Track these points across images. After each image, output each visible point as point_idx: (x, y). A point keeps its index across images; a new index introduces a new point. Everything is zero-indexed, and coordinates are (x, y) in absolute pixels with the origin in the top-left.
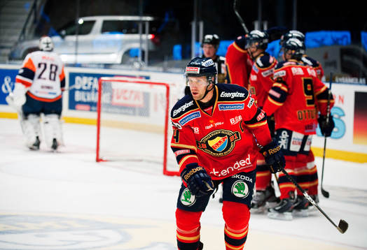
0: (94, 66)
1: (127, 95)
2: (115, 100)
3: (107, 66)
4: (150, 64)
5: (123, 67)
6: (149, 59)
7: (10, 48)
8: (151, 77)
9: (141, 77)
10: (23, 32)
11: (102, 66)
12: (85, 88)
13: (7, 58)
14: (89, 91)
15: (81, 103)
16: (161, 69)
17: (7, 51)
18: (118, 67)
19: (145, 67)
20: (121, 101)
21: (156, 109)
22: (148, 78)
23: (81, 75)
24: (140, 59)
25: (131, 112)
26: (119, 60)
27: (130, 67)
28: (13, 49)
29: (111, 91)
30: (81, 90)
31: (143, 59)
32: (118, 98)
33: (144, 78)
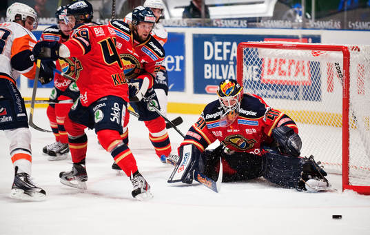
0: (231, 23)
1: (285, 67)
2: (266, 77)
3: (252, 22)
4: (318, 18)
5: (277, 23)
8: (323, 39)
9: (306, 38)
11: (244, 23)
12: (217, 58)
13: (97, 15)
14: (226, 63)
15: (212, 81)
16: (338, 25)
18: (268, 23)
19: (312, 23)
20: (276, 77)
21: (330, 89)
22: (317, 39)
23: (209, 38)
24: (303, 9)
25: (292, 94)
26: (271, 14)
27: (288, 24)
29: (260, 62)
30: (212, 62)
31: (308, 10)
32: (271, 72)
33: (310, 40)
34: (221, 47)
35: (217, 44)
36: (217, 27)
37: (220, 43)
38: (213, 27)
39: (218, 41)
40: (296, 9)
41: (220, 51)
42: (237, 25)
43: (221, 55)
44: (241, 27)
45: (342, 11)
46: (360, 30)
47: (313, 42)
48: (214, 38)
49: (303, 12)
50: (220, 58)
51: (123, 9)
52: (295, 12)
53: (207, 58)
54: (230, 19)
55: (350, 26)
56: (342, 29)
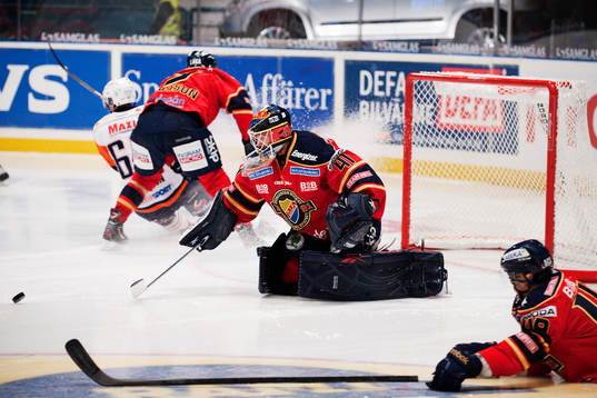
0: (398, 46)
1: (469, 108)
2: (443, 120)
3: (426, 45)
4: (515, 42)
5: (460, 48)
6: (515, 31)
7: (223, 10)
8: (521, 70)
9: (498, 69)
11: (415, 46)
12: (378, 93)
13: (216, 32)
14: (388, 100)
16: (541, 51)
17: (217, 18)
18: (448, 48)
19: (506, 48)
20: (457, 120)
21: (531, 138)
22: (513, 70)
23: (368, 65)
24: (495, 30)
25: (478, 144)
26: (451, 35)
27: (475, 49)
28: (228, 14)
29: (436, 100)
30: (371, 98)
31: (502, 31)
32: (450, 113)
33: (504, 72)
34: (383, 79)
35: (378, 74)
36: (378, 51)
37: (382, 73)
38: (373, 51)
39: (379, 69)
40: (486, 29)
41: (381, 83)
42: (405, 49)
43: (382, 88)
44: (411, 52)
45: (548, 34)
46: (571, 59)
47: (508, 74)
48: (374, 67)
49: (496, 34)
50: (381, 94)
51: (251, 24)
52: (485, 33)
53: (363, 92)
54: (396, 41)
55: (558, 55)
56: (547, 58)
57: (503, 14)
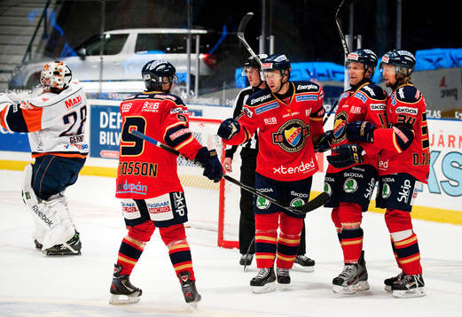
4: (200, 94)
6: (200, 87)
7: (11, 72)
8: (204, 113)
10: (29, 50)
12: (112, 127)
13: (6, 86)
14: (118, 131)
15: (106, 147)
16: (217, 101)
17: (7, 77)
19: (195, 99)
22: (199, 113)
23: (105, 109)
24: (188, 87)
28: (14, 74)
30: (107, 129)
31: (192, 88)
33: (193, 114)
34: (115, 117)
35: (112, 114)
36: (112, 99)
37: (115, 114)
38: (108, 99)
39: (113, 111)
40: (182, 87)
41: (114, 120)
43: (115, 124)
45: (222, 89)
47: (196, 115)
48: (109, 109)
49: (188, 90)
50: (114, 127)
51: (28, 82)
52: (181, 89)
53: (102, 126)
54: (124, 93)
55: (228, 103)
56: (221, 105)
57: (192, 77)
